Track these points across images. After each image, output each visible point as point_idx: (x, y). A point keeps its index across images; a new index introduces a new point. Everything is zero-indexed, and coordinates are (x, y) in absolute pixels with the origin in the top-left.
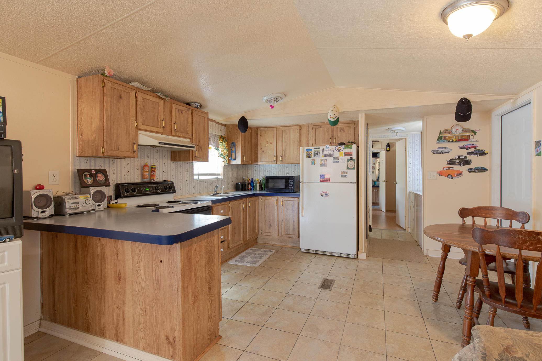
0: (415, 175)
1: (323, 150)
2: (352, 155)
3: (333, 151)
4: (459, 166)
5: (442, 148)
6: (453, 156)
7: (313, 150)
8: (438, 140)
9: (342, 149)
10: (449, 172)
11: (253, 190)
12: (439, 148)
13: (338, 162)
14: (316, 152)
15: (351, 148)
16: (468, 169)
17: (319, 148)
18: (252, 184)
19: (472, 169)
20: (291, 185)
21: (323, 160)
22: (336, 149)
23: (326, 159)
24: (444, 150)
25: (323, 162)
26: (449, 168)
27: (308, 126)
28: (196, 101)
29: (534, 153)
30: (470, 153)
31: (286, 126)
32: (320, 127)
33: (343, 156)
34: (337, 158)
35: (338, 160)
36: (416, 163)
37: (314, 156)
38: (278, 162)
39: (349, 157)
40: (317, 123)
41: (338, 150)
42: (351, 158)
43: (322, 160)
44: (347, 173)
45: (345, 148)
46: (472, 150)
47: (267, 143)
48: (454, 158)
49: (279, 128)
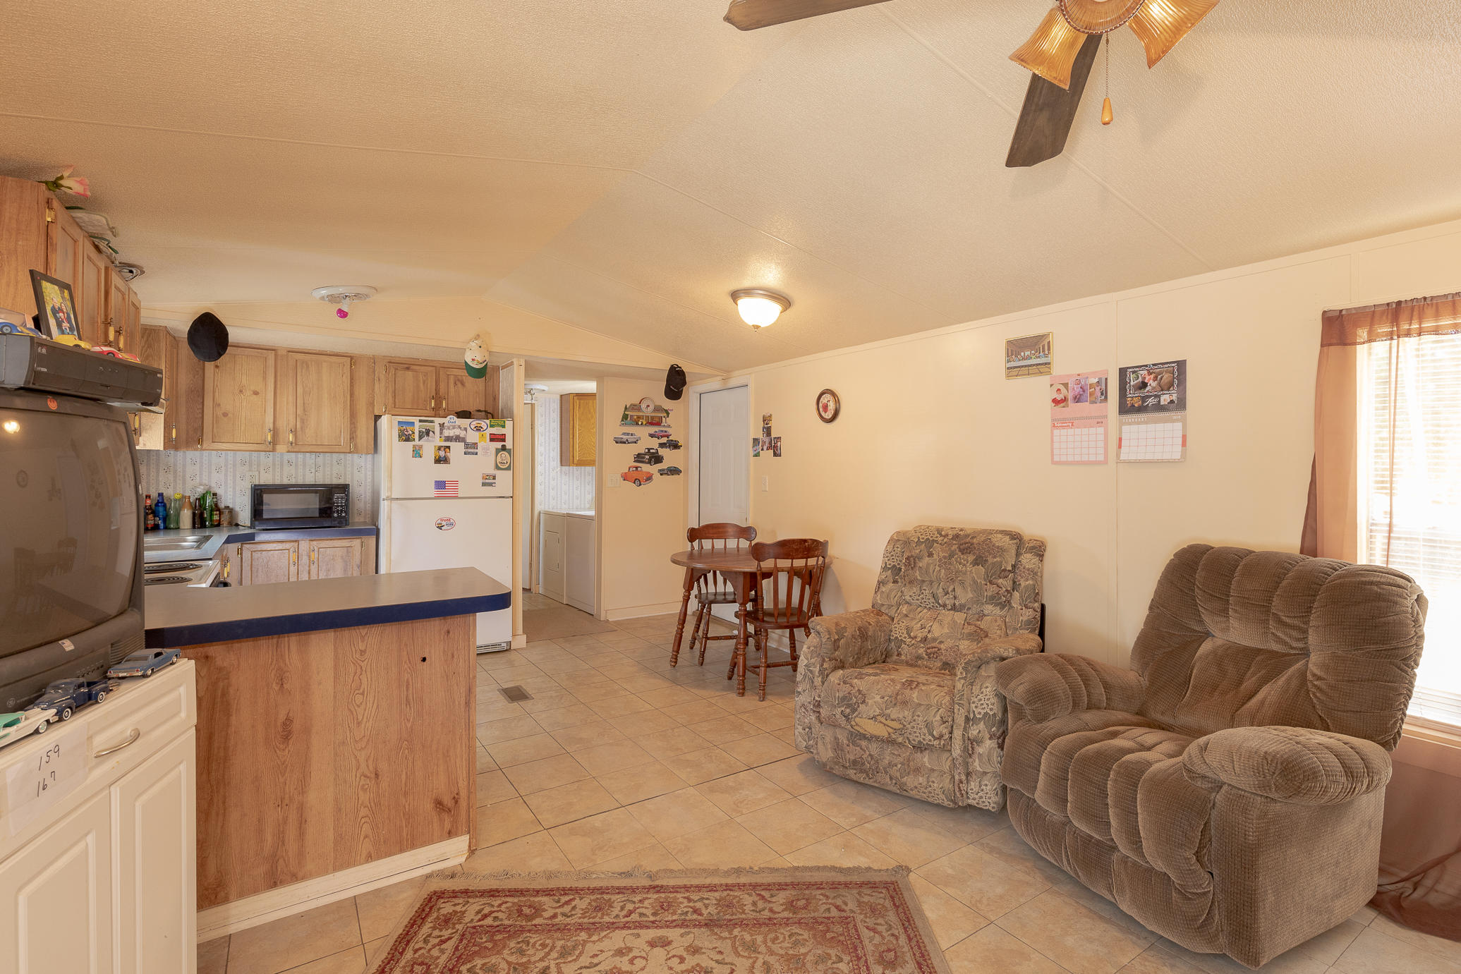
0: (549, 479)
1: (442, 426)
2: (504, 440)
3: (466, 429)
4: (649, 465)
5: (628, 434)
6: (641, 448)
7: (417, 424)
8: (622, 420)
9: (485, 428)
10: (636, 475)
11: (166, 528)
12: (624, 434)
13: (476, 454)
14: (424, 430)
15: (503, 426)
16: (660, 471)
17: (432, 422)
18: (161, 509)
19: (663, 470)
20: (340, 508)
21: (442, 449)
22: (473, 427)
23: (449, 447)
24: (631, 439)
25: (442, 453)
26: (637, 468)
27: (372, 361)
28: (135, 263)
29: (752, 453)
30: (662, 445)
31: (306, 351)
32: (408, 369)
33: (485, 442)
34: (475, 445)
35: (476, 451)
36: (551, 455)
37: (420, 438)
38: (278, 447)
39: (499, 445)
40: (400, 357)
41: (477, 430)
42: (503, 446)
43: (439, 449)
44: (494, 478)
45: (492, 426)
46: (664, 440)
47: (241, 391)
48: (643, 452)
49: (285, 353)
